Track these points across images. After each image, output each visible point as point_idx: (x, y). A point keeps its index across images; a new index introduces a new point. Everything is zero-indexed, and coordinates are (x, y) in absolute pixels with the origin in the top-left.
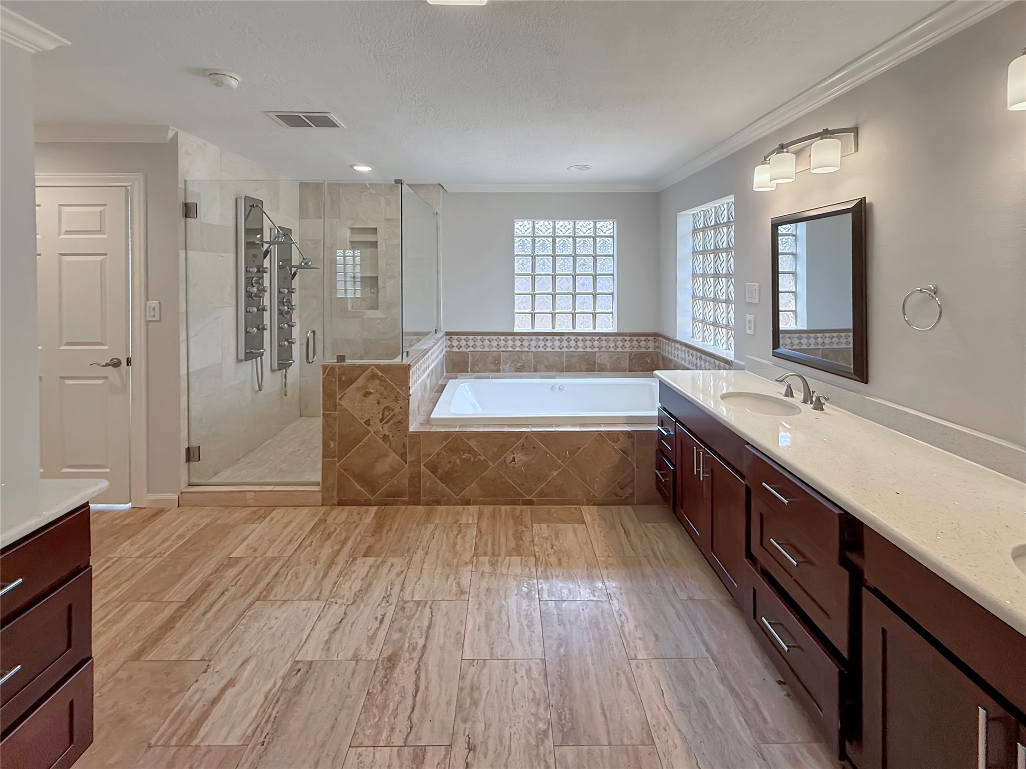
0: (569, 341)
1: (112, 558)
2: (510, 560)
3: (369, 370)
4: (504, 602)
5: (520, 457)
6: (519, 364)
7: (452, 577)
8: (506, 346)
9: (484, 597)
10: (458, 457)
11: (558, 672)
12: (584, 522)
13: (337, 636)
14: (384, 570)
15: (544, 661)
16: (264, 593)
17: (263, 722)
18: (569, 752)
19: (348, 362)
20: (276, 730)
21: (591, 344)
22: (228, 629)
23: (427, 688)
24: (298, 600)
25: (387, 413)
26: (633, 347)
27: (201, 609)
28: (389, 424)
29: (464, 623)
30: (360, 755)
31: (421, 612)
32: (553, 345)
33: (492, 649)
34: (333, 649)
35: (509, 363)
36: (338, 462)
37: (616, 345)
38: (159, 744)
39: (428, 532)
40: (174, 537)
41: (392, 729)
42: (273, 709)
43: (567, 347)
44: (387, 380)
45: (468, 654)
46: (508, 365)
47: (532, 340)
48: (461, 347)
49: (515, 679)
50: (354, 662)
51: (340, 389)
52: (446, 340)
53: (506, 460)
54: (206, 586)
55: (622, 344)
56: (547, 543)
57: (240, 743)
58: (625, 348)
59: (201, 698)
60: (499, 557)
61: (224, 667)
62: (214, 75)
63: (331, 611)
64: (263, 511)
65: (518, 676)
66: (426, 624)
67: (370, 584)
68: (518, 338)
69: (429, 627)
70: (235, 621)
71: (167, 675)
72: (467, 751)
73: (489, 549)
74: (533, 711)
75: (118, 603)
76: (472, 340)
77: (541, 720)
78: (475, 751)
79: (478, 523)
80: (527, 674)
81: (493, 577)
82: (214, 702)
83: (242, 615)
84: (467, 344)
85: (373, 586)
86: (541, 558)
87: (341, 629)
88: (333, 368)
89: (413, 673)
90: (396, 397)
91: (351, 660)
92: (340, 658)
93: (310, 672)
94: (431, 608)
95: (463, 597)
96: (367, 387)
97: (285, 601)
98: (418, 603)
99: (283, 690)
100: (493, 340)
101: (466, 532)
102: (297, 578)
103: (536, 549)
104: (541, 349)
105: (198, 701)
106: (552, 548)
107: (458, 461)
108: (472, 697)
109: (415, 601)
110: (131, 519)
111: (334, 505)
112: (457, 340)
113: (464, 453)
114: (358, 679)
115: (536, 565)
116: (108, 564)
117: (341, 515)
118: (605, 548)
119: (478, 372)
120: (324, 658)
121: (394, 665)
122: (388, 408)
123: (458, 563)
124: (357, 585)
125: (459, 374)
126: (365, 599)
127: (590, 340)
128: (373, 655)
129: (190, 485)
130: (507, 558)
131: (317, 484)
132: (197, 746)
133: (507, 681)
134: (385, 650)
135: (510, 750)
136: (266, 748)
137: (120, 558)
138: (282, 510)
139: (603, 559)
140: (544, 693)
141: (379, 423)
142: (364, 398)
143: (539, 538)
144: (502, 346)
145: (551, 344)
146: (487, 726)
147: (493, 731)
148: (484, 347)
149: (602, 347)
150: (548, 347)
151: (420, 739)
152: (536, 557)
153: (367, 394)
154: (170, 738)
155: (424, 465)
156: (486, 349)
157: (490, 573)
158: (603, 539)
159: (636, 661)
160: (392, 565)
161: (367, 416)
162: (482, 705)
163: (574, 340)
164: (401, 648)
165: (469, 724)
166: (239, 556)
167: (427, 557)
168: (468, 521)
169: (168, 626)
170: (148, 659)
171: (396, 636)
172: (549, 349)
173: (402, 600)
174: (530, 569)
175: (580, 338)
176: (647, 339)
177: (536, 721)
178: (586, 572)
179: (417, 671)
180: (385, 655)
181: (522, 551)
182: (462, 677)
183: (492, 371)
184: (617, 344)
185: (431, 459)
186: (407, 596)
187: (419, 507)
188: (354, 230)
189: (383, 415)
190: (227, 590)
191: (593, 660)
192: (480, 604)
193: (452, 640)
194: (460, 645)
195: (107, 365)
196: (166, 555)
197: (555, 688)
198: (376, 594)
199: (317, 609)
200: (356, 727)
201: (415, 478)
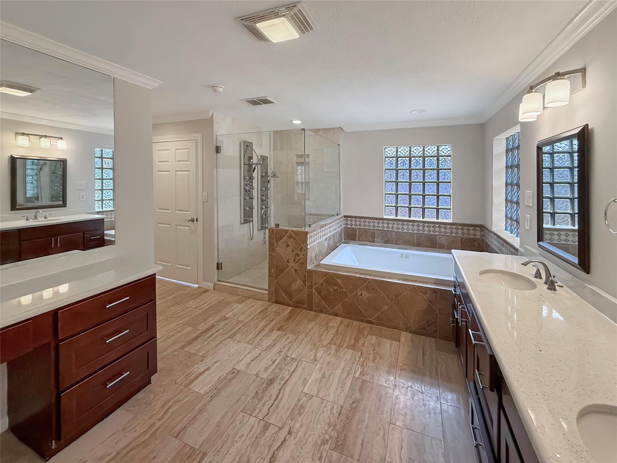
0: (418, 226)
1: (186, 306)
2: (347, 351)
3: (288, 233)
4: (334, 371)
5: (365, 294)
6: (386, 239)
7: (314, 351)
8: (378, 226)
9: (325, 366)
10: (332, 288)
11: (347, 415)
12: (399, 341)
13: (253, 363)
14: (284, 339)
15: (342, 407)
16: (232, 336)
17: (214, 388)
18: (335, 455)
19: (280, 227)
20: (217, 394)
21: (434, 229)
22: (214, 347)
23: (281, 399)
24: (244, 342)
25: (297, 257)
26: (464, 234)
27: (208, 336)
28: (298, 263)
29: (310, 375)
30: (244, 416)
31: (293, 363)
32: (408, 228)
33: (319, 392)
34: (250, 368)
35: (380, 238)
36: (275, 280)
37: (451, 232)
38: (179, 383)
39: (311, 326)
40: (208, 303)
41: (260, 411)
42: (219, 385)
43: (417, 230)
44: (297, 239)
45: (306, 390)
46: (380, 239)
47: (394, 224)
48: (352, 225)
49: (324, 410)
50: (256, 376)
51: (276, 241)
52: (344, 220)
53: (358, 293)
54: (213, 326)
55: (456, 231)
56: (371, 347)
57: (204, 394)
58: (458, 234)
59: (197, 371)
60: (341, 348)
61: (208, 361)
62: (214, 88)
63: (255, 351)
64: (243, 299)
65: (325, 409)
66: (293, 369)
67: (275, 344)
68: (386, 222)
69: (293, 372)
70: (218, 344)
71: (189, 358)
72: (288, 433)
73: (338, 342)
74: (326, 428)
75: (182, 325)
76: (359, 221)
77: (328, 434)
78: (291, 434)
79: (338, 327)
80: (330, 410)
81: (334, 357)
82: (201, 374)
83: (221, 342)
84: (356, 224)
85: (276, 345)
86: (364, 354)
87: (256, 360)
88: (273, 230)
89: (278, 390)
90: (301, 249)
91: (255, 375)
92: (251, 373)
93: (238, 374)
94: (298, 363)
95: (314, 363)
96: (288, 242)
97: (239, 341)
98: (293, 359)
99: (225, 378)
100: (370, 222)
101: (330, 330)
102: (247, 332)
103: (364, 349)
104: (400, 230)
105: (196, 372)
106: (373, 350)
107: (331, 289)
108: (299, 410)
109: (292, 358)
110: (197, 291)
111: (273, 302)
112: (350, 220)
113: (335, 286)
114: (255, 384)
115: (360, 357)
116: (184, 308)
117: (275, 308)
118: (406, 359)
119: (362, 241)
120: (245, 371)
121: (271, 383)
122: (297, 254)
123: (320, 344)
124: (270, 343)
125: (351, 241)
126: (271, 350)
127: (433, 227)
128: (264, 376)
129: (219, 281)
130: (346, 349)
131: (265, 290)
132: (190, 389)
133: (319, 410)
134: (271, 376)
135: (307, 441)
136: (212, 399)
137: (188, 307)
138: (251, 300)
139: (401, 365)
140: (335, 422)
141: (293, 261)
142: (286, 248)
143: (368, 344)
144: (376, 226)
145: (407, 227)
146: (301, 426)
147: (303, 429)
148: (366, 226)
149: (441, 232)
150: (404, 229)
151: (269, 420)
152: (362, 353)
153: (288, 246)
154: (182, 383)
155: (314, 289)
156: (367, 227)
157: (333, 354)
158: (407, 353)
159: (394, 426)
160: (288, 337)
161: (288, 258)
162: (302, 416)
163: (422, 226)
164: (277, 377)
165: (293, 422)
166: (229, 317)
167: (306, 338)
168: (334, 325)
169: (195, 339)
170: (185, 350)
171: (277, 371)
172: (405, 231)
173: (286, 355)
174: (355, 358)
175: (426, 225)
176: (474, 229)
177: (325, 433)
178: (387, 369)
179: (280, 390)
180: (270, 378)
181: (355, 348)
182: (299, 400)
183: (370, 242)
184: (452, 230)
185: (318, 287)
186: (289, 354)
187: (312, 312)
188: (297, 156)
189: (295, 258)
190: (219, 330)
191: (369, 416)
192: (322, 368)
193: (302, 381)
194: (304, 385)
195: (189, 221)
196: (203, 310)
197: (342, 422)
198: (276, 349)
199: (249, 348)
200: (246, 404)
201: (310, 295)
